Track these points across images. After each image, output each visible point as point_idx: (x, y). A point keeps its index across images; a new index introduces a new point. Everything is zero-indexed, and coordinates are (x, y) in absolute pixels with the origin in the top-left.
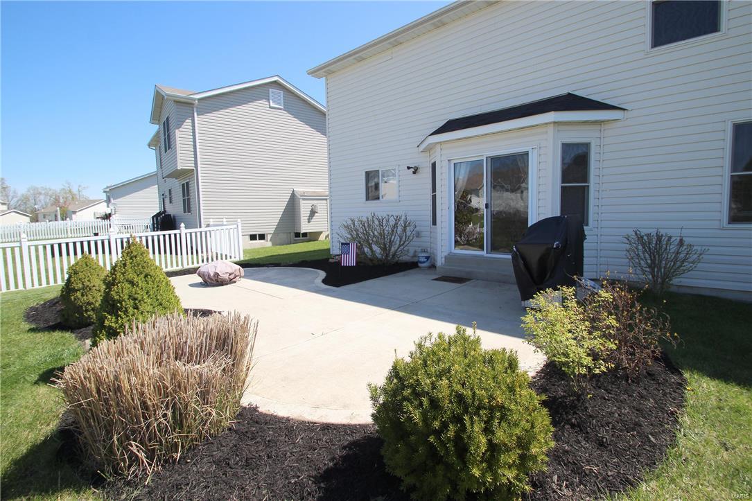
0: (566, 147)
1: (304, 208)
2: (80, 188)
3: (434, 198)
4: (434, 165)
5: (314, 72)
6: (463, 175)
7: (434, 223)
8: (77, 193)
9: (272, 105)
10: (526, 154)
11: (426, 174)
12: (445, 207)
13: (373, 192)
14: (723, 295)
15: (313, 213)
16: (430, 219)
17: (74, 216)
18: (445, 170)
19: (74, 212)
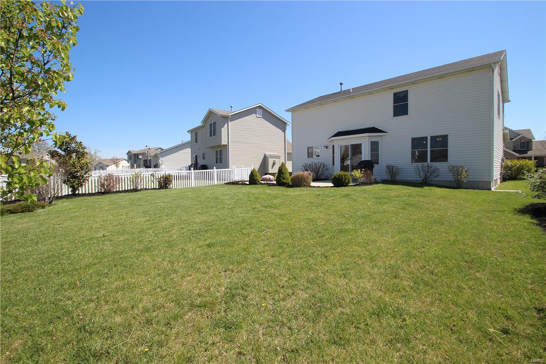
0: (372, 143)
1: (271, 161)
2: (96, 151)
3: (333, 157)
4: (333, 146)
5: (288, 111)
6: (343, 149)
7: (334, 165)
8: (94, 154)
9: (258, 116)
10: (361, 144)
11: (331, 149)
12: (337, 159)
13: (310, 155)
14: (411, 181)
15: (274, 164)
16: (332, 163)
17: (107, 168)
18: (337, 148)
19: (108, 166)
